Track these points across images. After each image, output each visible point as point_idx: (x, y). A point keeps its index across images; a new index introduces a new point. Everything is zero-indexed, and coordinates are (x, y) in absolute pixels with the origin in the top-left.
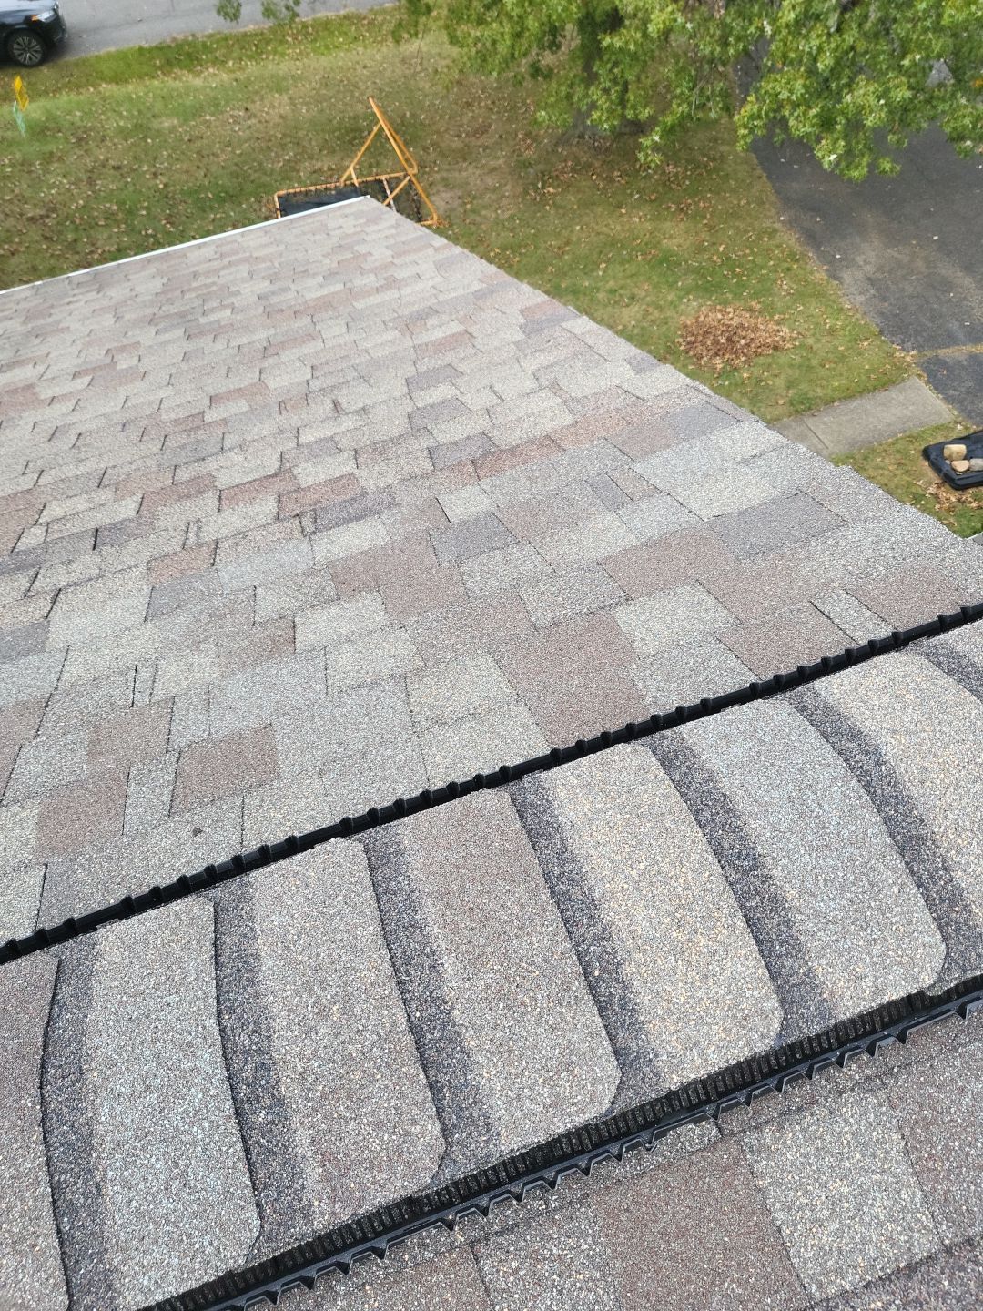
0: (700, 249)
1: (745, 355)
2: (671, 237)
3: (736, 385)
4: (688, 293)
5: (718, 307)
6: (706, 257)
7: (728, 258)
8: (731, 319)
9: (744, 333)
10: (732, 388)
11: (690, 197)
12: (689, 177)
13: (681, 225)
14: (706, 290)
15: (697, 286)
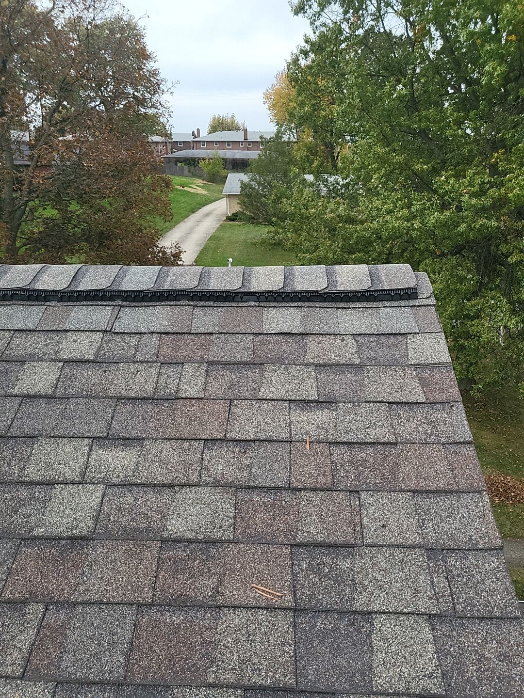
0: (499, 447)
1: (512, 500)
2: (485, 438)
3: (504, 513)
4: (487, 464)
5: (503, 475)
6: (501, 451)
7: (513, 455)
8: (509, 482)
9: (514, 490)
10: (502, 514)
11: (499, 425)
12: (500, 416)
13: (492, 435)
14: (498, 466)
15: (493, 462)
